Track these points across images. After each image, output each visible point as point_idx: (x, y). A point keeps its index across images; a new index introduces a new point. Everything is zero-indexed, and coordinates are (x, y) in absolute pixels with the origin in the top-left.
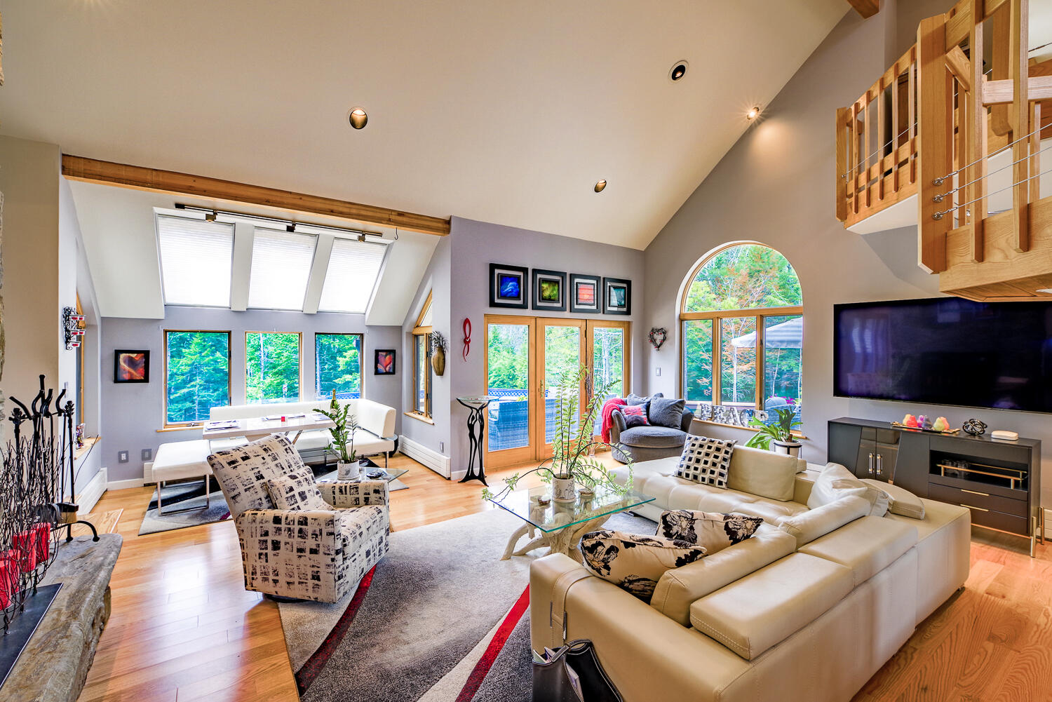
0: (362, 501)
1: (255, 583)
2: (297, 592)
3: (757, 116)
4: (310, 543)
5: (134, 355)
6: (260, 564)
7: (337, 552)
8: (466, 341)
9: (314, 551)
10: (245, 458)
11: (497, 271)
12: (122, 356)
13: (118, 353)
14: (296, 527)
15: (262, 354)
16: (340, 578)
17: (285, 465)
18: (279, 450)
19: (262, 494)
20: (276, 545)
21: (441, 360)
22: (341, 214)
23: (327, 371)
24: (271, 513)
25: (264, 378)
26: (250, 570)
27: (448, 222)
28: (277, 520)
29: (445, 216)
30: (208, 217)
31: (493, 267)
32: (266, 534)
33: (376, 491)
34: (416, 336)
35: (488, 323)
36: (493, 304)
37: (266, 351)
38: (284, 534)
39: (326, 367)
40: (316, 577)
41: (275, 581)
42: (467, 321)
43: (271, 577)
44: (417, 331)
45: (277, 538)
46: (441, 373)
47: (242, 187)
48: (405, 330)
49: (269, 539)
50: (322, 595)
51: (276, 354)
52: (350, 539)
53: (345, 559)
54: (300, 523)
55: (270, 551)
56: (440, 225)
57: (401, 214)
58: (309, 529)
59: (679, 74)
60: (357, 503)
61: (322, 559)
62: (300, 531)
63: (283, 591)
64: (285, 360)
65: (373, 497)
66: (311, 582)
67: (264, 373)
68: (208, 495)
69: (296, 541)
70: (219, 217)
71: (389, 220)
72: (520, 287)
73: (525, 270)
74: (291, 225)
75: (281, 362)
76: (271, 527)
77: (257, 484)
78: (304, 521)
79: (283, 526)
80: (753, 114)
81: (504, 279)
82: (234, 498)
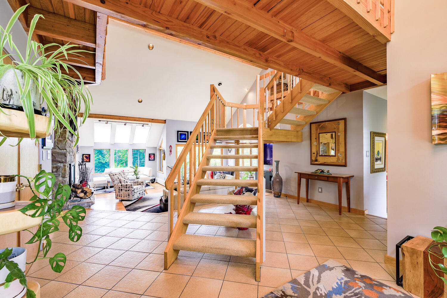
0: (139, 184)
1: (118, 197)
2: (125, 198)
3: (248, 91)
4: (128, 189)
5: (87, 155)
6: (118, 194)
7: (133, 191)
8: (171, 151)
9: (128, 191)
10: (116, 175)
11: (179, 133)
12: (84, 156)
13: (83, 155)
14: (125, 186)
15: (117, 156)
16: (133, 196)
17: (123, 177)
18: (122, 174)
19: (119, 181)
20: (122, 190)
21: (164, 156)
22: (137, 121)
23: (142, 162)
24: (121, 184)
25: (118, 165)
26: (117, 195)
27: (165, 121)
28: (122, 185)
29: (165, 119)
30: (106, 123)
31: (178, 132)
32: (120, 188)
33: (142, 183)
34: (160, 150)
35: (177, 146)
36: (178, 141)
37: (118, 155)
38: (123, 188)
39: (142, 161)
40: (129, 195)
41: (121, 197)
42: (171, 146)
43: (121, 196)
44: (161, 148)
45: (122, 188)
46: (164, 160)
47: (114, 116)
48: (157, 148)
49: (120, 189)
50: (130, 199)
51: (122, 156)
52: (135, 189)
53: (134, 193)
54: (126, 185)
55: (120, 191)
56: (163, 121)
57: (152, 120)
58: (127, 186)
59: (220, 85)
60: (138, 185)
61: (130, 192)
62: (126, 187)
63: (123, 198)
64: (125, 158)
65: (141, 184)
66: (128, 196)
67: (118, 163)
68: (106, 189)
69: (125, 189)
70: (108, 122)
71: (150, 121)
72: (186, 137)
73: (188, 132)
74: (125, 123)
75: (124, 159)
76: (120, 187)
77: (118, 179)
78: (127, 185)
79: (123, 186)
80: (247, 90)
81: (181, 134)
82: (114, 181)
